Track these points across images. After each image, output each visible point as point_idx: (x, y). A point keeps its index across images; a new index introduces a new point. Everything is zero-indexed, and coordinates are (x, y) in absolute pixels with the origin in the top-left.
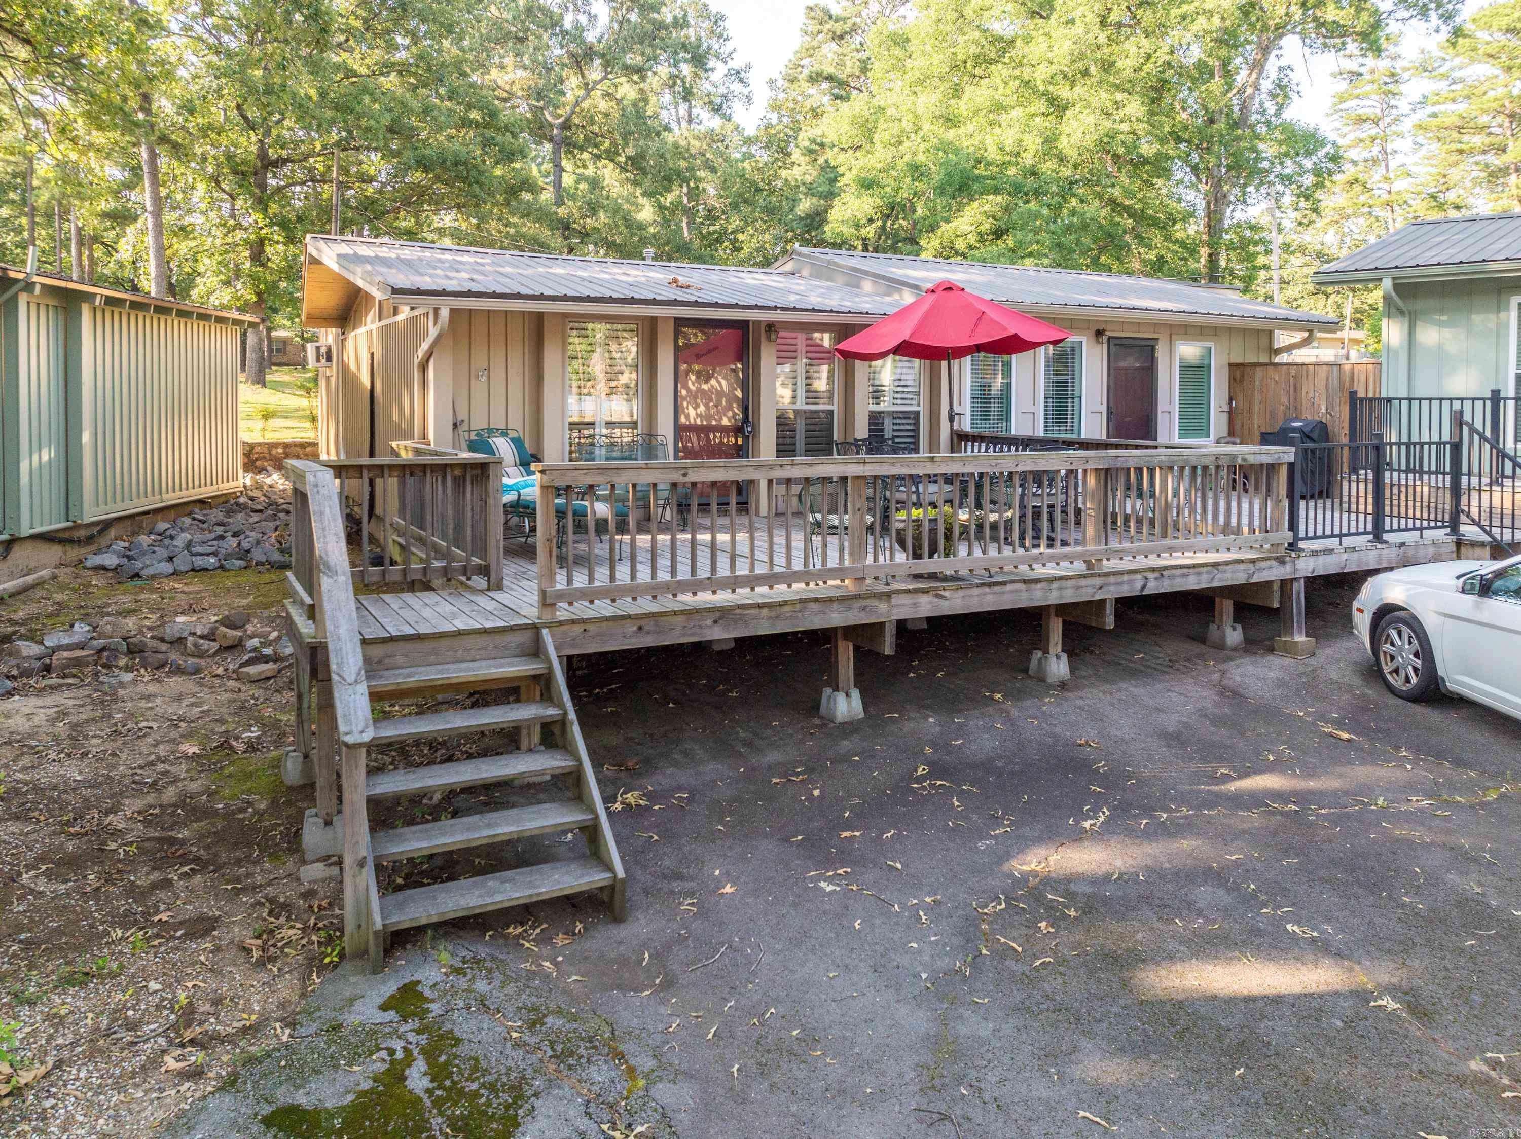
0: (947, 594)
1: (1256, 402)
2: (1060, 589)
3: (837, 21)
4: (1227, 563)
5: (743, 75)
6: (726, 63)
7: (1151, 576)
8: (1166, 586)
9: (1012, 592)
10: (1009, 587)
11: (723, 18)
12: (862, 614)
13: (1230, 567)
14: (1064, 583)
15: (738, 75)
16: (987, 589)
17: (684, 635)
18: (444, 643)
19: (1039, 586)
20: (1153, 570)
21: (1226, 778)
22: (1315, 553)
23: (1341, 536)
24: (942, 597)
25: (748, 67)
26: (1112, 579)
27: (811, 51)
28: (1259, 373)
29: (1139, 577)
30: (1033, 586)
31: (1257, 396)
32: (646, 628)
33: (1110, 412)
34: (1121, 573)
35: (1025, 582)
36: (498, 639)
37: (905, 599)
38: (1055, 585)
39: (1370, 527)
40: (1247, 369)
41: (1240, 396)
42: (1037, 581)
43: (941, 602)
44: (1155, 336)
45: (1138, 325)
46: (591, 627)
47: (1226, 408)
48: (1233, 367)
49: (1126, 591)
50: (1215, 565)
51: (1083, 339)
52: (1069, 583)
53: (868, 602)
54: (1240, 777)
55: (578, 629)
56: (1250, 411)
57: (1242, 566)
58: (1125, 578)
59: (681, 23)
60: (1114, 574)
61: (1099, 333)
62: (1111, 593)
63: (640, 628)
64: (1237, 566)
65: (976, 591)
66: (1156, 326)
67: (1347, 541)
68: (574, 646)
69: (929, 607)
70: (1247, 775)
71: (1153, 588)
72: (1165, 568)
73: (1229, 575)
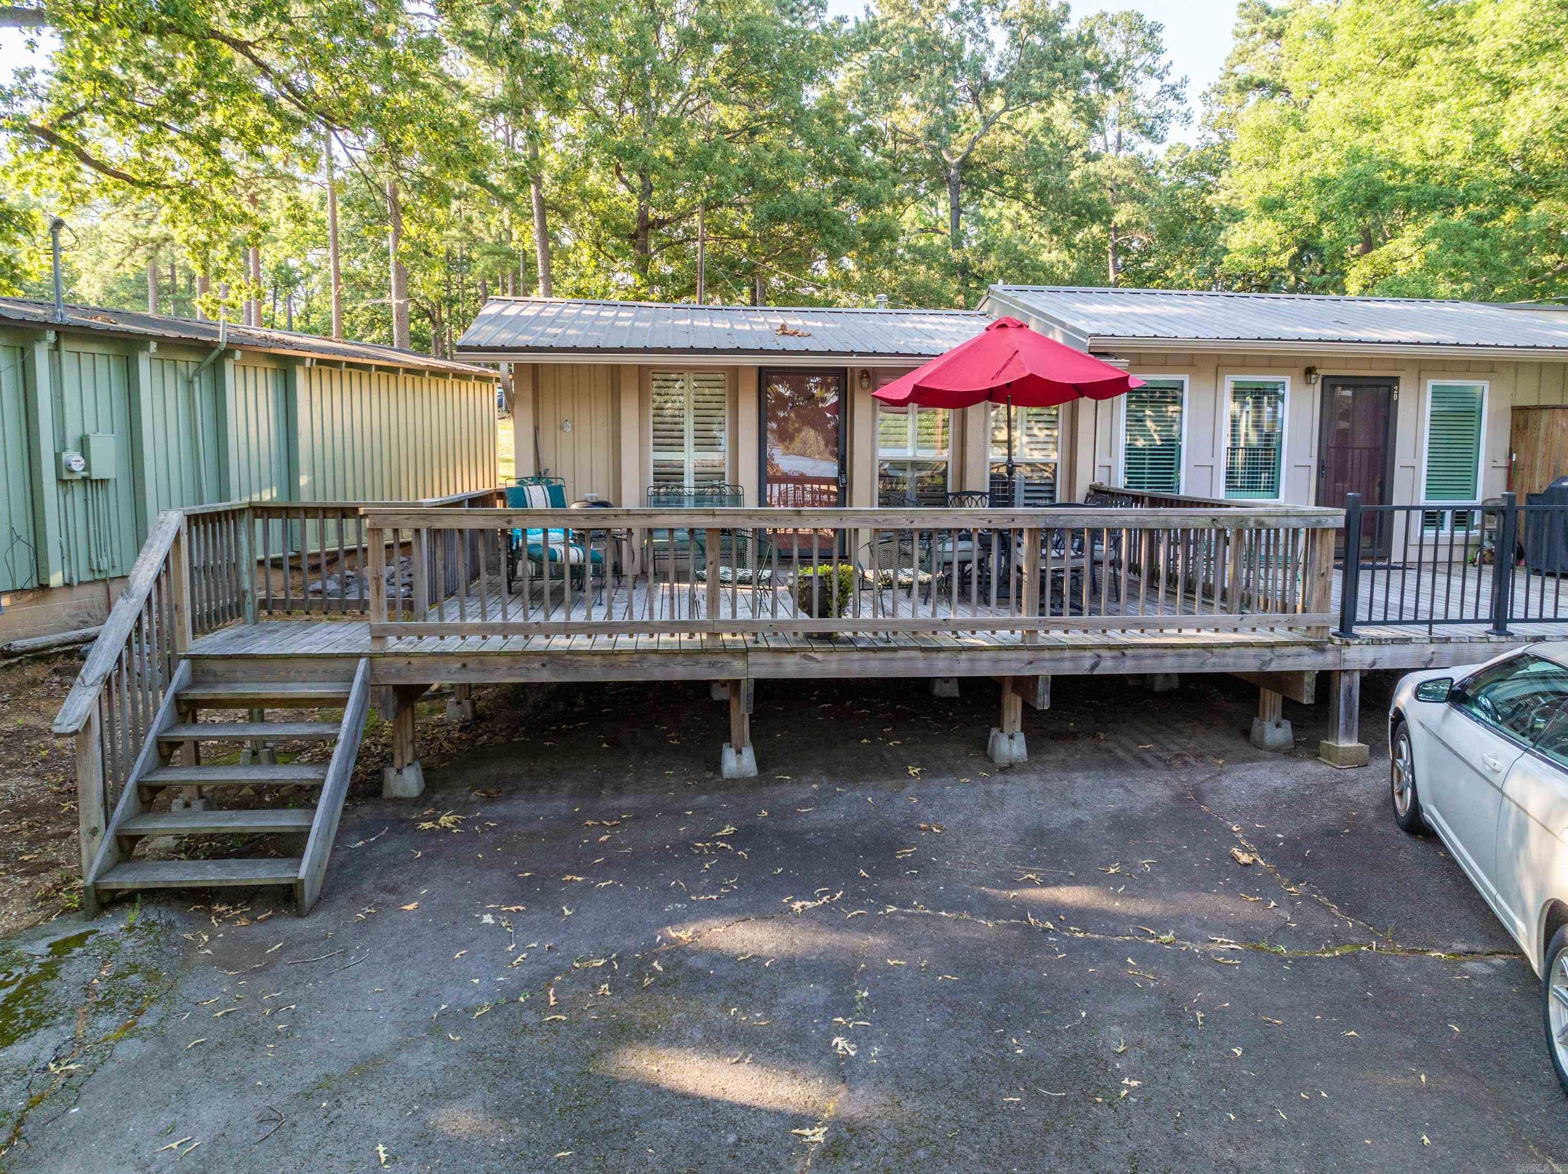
0: (819, 656)
1: (1540, 454)
2: (972, 660)
3: (1275, 16)
4: (1227, 646)
5: (1178, 90)
6: (1162, 79)
7: (1104, 653)
8: (1128, 667)
9: (904, 659)
10: (901, 654)
11: (1159, 28)
12: (713, 670)
13: (1233, 651)
14: (977, 655)
15: (1174, 92)
16: (872, 655)
17: (511, 675)
18: (277, 664)
19: (942, 655)
20: (1109, 647)
21: (1030, 884)
22: (1378, 642)
23: (1431, 622)
24: (812, 659)
25: (1185, 81)
26: (1047, 654)
27: (1243, 56)
28: (1545, 417)
29: (1088, 653)
30: (934, 655)
31: (1541, 448)
32: (471, 665)
33: (1321, 467)
34: (1062, 648)
35: (923, 650)
36: (326, 664)
37: (767, 659)
38: (964, 656)
39: (1484, 613)
40: (1531, 414)
41: (1522, 447)
42: (940, 650)
43: (813, 665)
44: (1394, 374)
45: (1371, 361)
46: (414, 661)
47: (1503, 462)
48: (1517, 410)
49: (1067, 669)
50: (1206, 647)
51: (1287, 380)
52: (985, 655)
53: (719, 658)
54: (1044, 885)
55: (403, 661)
56: (1532, 467)
57: (1251, 651)
58: (1068, 654)
59: (1087, 41)
60: (1050, 648)
61: (1309, 371)
62: (1046, 669)
63: (464, 665)
64: (1243, 650)
65: (856, 656)
66: (1397, 361)
67: (1439, 630)
68: (399, 676)
69: (793, 668)
70: (1057, 883)
71: (1108, 667)
72: (1127, 646)
73: (1231, 661)
